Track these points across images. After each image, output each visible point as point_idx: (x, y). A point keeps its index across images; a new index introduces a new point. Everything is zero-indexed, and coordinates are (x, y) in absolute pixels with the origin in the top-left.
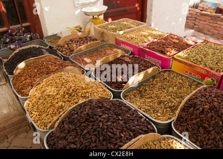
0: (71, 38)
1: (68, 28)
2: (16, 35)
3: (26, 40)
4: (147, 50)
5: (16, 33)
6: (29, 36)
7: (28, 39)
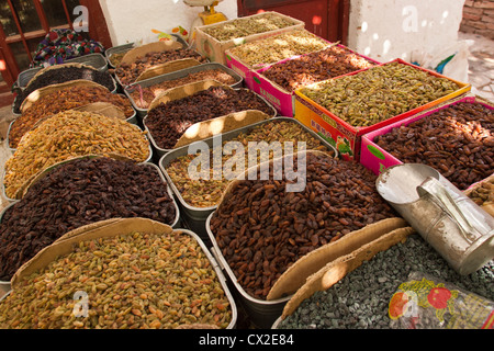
0: (149, 51)
1: (155, 31)
2: (58, 43)
3: (73, 53)
4: (261, 76)
5: (60, 40)
6: (78, 46)
7: (77, 52)
